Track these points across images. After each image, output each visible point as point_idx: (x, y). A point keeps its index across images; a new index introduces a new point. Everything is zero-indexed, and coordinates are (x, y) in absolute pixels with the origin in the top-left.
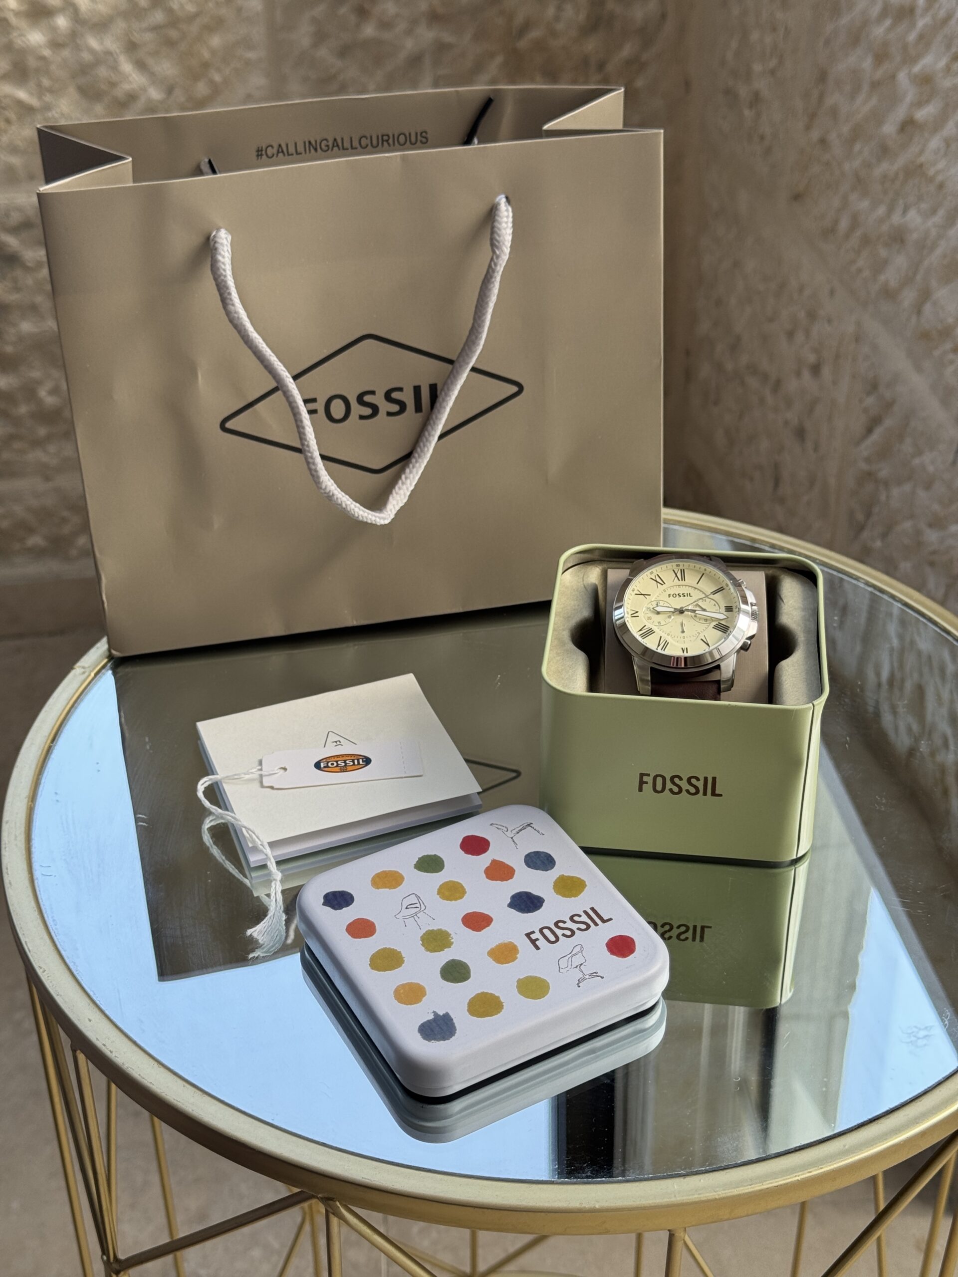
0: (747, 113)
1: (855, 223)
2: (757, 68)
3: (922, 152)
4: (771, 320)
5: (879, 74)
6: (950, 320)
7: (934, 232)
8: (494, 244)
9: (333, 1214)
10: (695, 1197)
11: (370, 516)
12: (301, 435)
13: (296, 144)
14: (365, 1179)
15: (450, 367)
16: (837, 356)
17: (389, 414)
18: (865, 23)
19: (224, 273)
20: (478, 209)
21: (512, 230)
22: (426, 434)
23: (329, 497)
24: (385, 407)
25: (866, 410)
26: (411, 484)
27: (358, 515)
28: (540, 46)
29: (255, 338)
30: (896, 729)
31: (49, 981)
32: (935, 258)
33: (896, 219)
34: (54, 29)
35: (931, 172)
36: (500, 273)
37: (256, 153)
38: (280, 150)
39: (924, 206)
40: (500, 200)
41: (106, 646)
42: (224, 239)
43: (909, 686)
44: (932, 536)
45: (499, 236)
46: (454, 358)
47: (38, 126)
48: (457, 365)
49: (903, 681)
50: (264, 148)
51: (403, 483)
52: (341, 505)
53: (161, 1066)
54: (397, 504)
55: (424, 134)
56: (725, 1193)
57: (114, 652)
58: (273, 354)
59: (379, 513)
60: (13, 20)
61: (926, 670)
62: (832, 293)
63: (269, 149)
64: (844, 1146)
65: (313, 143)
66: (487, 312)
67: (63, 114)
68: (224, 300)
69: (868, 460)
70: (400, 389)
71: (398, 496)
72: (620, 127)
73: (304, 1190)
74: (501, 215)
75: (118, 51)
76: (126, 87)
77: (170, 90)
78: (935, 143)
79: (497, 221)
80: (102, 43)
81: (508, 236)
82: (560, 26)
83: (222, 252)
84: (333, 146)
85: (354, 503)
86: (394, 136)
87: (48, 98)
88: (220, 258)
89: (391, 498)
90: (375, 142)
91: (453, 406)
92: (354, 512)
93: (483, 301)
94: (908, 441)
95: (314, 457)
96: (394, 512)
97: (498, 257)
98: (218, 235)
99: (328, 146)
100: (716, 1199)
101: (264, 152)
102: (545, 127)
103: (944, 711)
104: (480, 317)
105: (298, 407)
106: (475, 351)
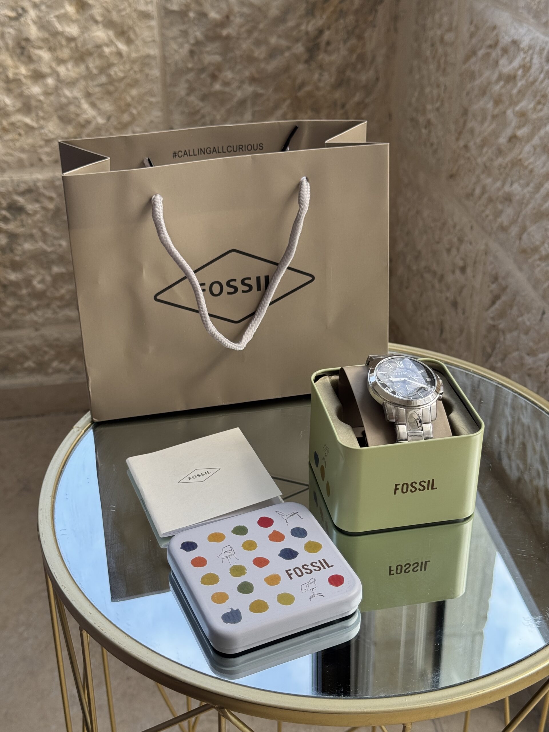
0: (423, 131)
1: (484, 190)
2: (429, 107)
3: (520, 153)
4: (438, 243)
5: (496, 111)
6: (538, 243)
7: (528, 196)
8: (300, 203)
9: (223, 716)
10: (417, 706)
11: (233, 346)
12: (198, 303)
13: (194, 150)
14: (241, 696)
15: (276, 266)
16: (475, 262)
17: (243, 291)
18: (489, 83)
19: (159, 217)
20: (291, 184)
21: (310, 195)
22: (263, 302)
23: (213, 335)
24: (241, 287)
25: (491, 291)
26: (254, 329)
27: (227, 345)
28: (310, 95)
29: (175, 251)
30: (511, 467)
31: (68, 593)
32: (528, 210)
33: (507, 188)
34: (46, 85)
35: (526, 164)
36: (304, 218)
37: (173, 155)
38: (185, 153)
39: (522, 182)
40: (303, 179)
41: (90, 416)
42: (159, 200)
43: (517, 442)
44: (529, 360)
45: (303, 198)
46: (278, 262)
47: (59, 141)
48: (280, 266)
49: (514, 440)
50: (177, 152)
51: (250, 329)
52: (218, 339)
53: (129, 638)
54: (247, 339)
55: (261, 145)
56: (433, 704)
57: (94, 419)
58: (184, 260)
59: (238, 344)
60: (24, 80)
61: (527, 434)
62: (472, 228)
63: (180, 153)
64: (496, 679)
65: (203, 150)
66: (296, 238)
67: (50, 131)
68: (159, 231)
69: (493, 319)
70: (249, 279)
71: (248, 335)
72: (365, 142)
73: (208, 703)
74: (304, 187)
75: (81, 97)
76: (85, 116)
77: (109, 118)
78: (528, 148)
79: (302, 190)
80: (72, 93)
81: (308, 198)
82: (321, 84)
83: (158, 207)
84: (213, 151)
85: (225, 338)
86: (245, 146)
87: (42, 122)
88: (157, 209)
89: (244, 336)
90: (235, 149)
91: (277, 287)
92: (225, 343)
93: (294, 232)
94: (515, 308)
95: (205, 313)
96: (246, 344)
97: (302, 209)
98: (156, 198)
99: (210, 151)
100: (428, 707)
101: (177, 155)
102: (326, 142)
103: (537, 457)
104: (292, 241)
105: (197, 288)
106: (290, 259)
